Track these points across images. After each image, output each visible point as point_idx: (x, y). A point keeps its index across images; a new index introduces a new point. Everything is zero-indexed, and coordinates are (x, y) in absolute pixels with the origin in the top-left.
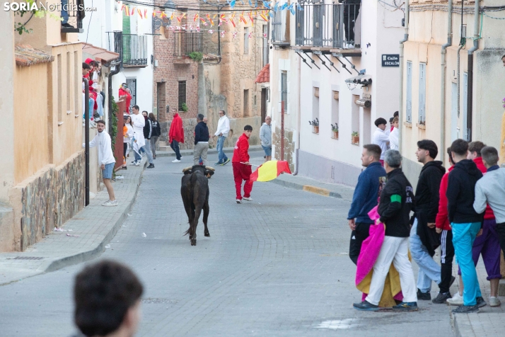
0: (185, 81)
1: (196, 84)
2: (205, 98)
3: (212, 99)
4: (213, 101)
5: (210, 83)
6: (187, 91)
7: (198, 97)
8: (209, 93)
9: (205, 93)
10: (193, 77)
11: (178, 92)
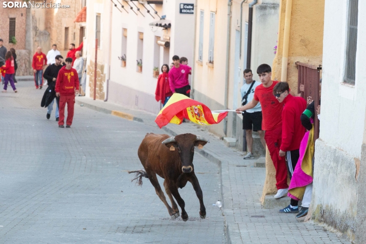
0: (15, 19)
1: (24, 21)
2: (32, 33)
3: (38, 34)
4: (38, 36)
5: (36, 20)
6: (16, 27)
7: (26, 32)
8: (36, 29)
9: (31, 29)
10: (22, 15)
11: (8, 27)
